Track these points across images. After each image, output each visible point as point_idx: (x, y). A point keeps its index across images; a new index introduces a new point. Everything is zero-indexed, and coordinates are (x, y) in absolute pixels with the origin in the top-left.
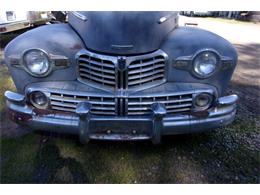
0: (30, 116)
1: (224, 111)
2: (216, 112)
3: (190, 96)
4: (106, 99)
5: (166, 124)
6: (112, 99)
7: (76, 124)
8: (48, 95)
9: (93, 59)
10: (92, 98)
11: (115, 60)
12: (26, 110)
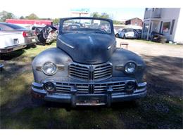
0: (46, 94)
1: (141, 90)
2: (137, 91)
3: (124, 83)
4: (84, 85)
5: (113, 97)
6: (87, 85)
7: (69, 97)
8: (55, 84)
9: (77, 66)
10: (77, 85)
11: (88, 66)
12: (43, 91)
